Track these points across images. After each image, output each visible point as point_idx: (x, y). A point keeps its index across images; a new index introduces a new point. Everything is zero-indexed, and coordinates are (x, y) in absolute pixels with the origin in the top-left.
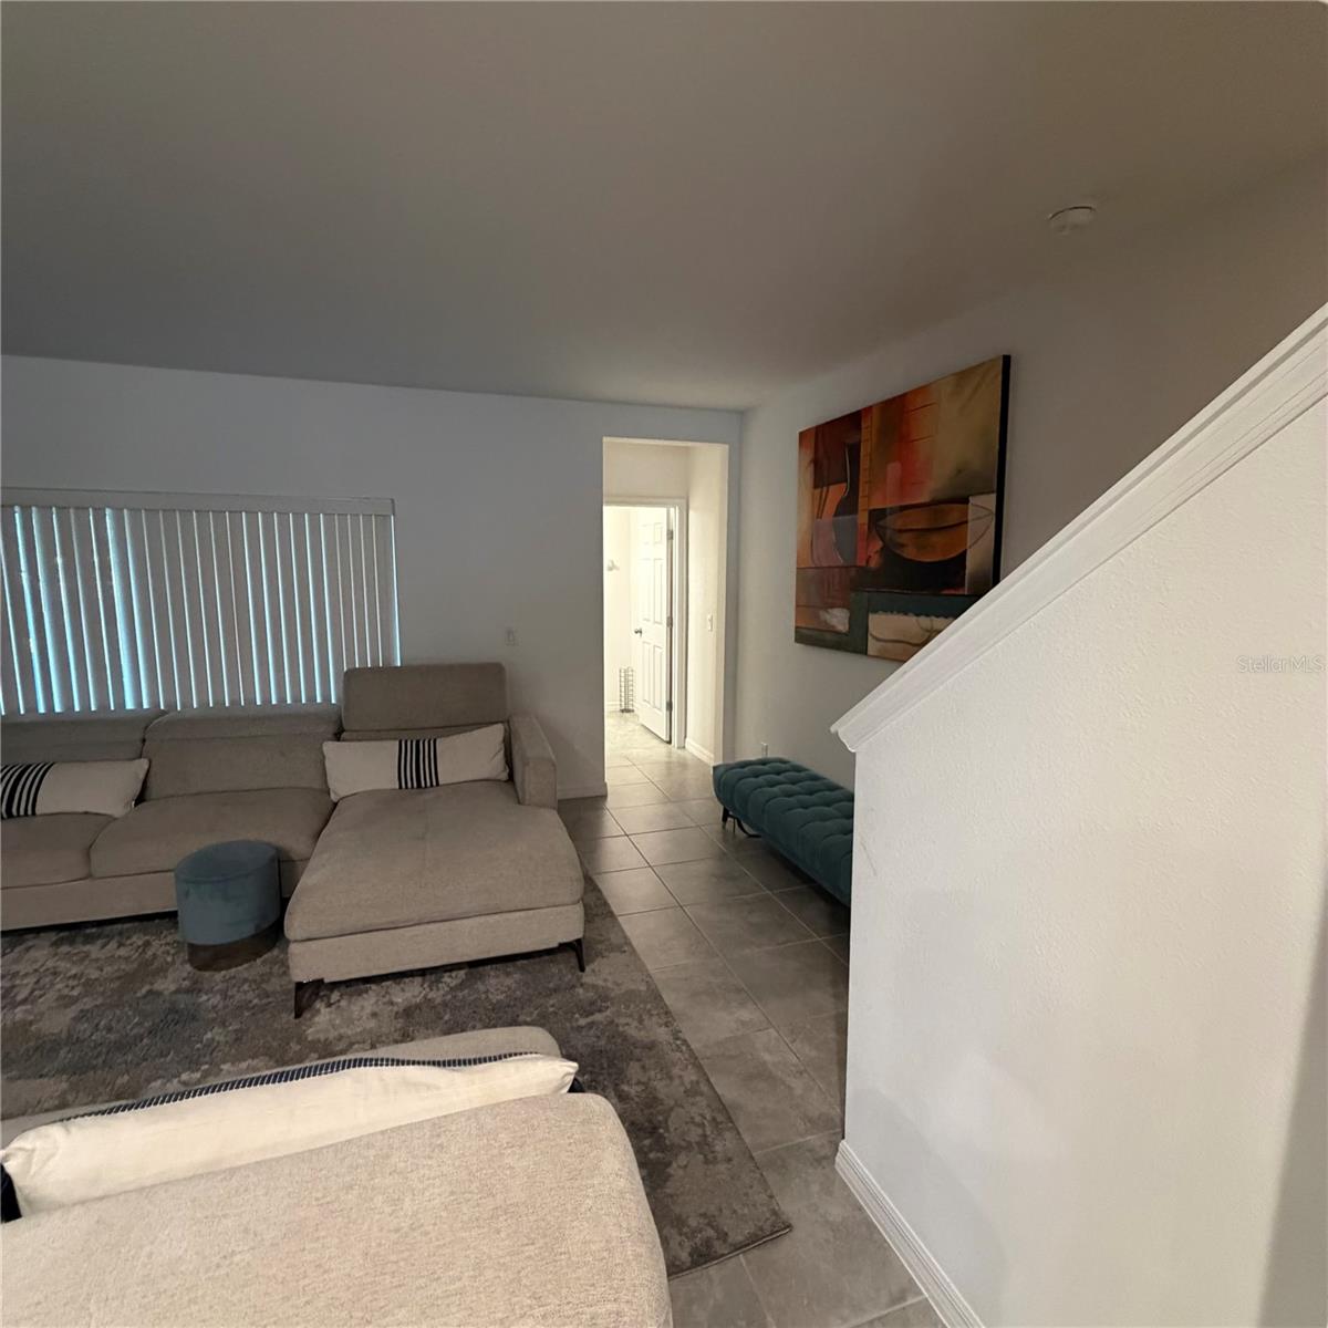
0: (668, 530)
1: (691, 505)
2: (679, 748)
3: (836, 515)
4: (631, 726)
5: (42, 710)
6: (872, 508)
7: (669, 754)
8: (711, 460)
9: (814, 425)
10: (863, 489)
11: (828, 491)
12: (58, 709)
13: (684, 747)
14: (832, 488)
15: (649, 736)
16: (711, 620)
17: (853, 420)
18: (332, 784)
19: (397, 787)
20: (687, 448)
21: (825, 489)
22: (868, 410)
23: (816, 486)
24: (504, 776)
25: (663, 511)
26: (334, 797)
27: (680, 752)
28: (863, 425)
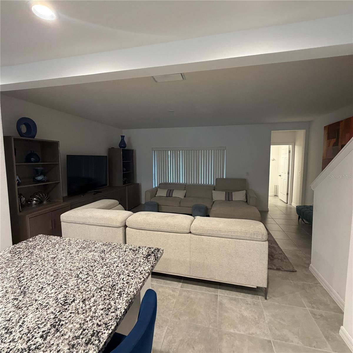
0: (289, 151)
1: (296, 144)
2: (289, 205)
3: (333, 146)
4: (277, 199)
5: (170, 182)
6: (342, 144)
7: (287, 206)
8: (301, 134)
9: (328, 124)
10: (340, 140)
11: (331, 140)
12: (172, 182)
13: (291, 205)
14: (332, 140)
15: (282, 201)
16: (300, 173)
17: (338, 123)
18: (213, 198)
19: (225, 200)
20: (295, 131)
21: (330, 140)
22: (342, 121)
23: (328, 139)
24: (246, 201)
25: (288, 145)
26: (214, 201)
27: (290, 205)
28: (340, 125)
